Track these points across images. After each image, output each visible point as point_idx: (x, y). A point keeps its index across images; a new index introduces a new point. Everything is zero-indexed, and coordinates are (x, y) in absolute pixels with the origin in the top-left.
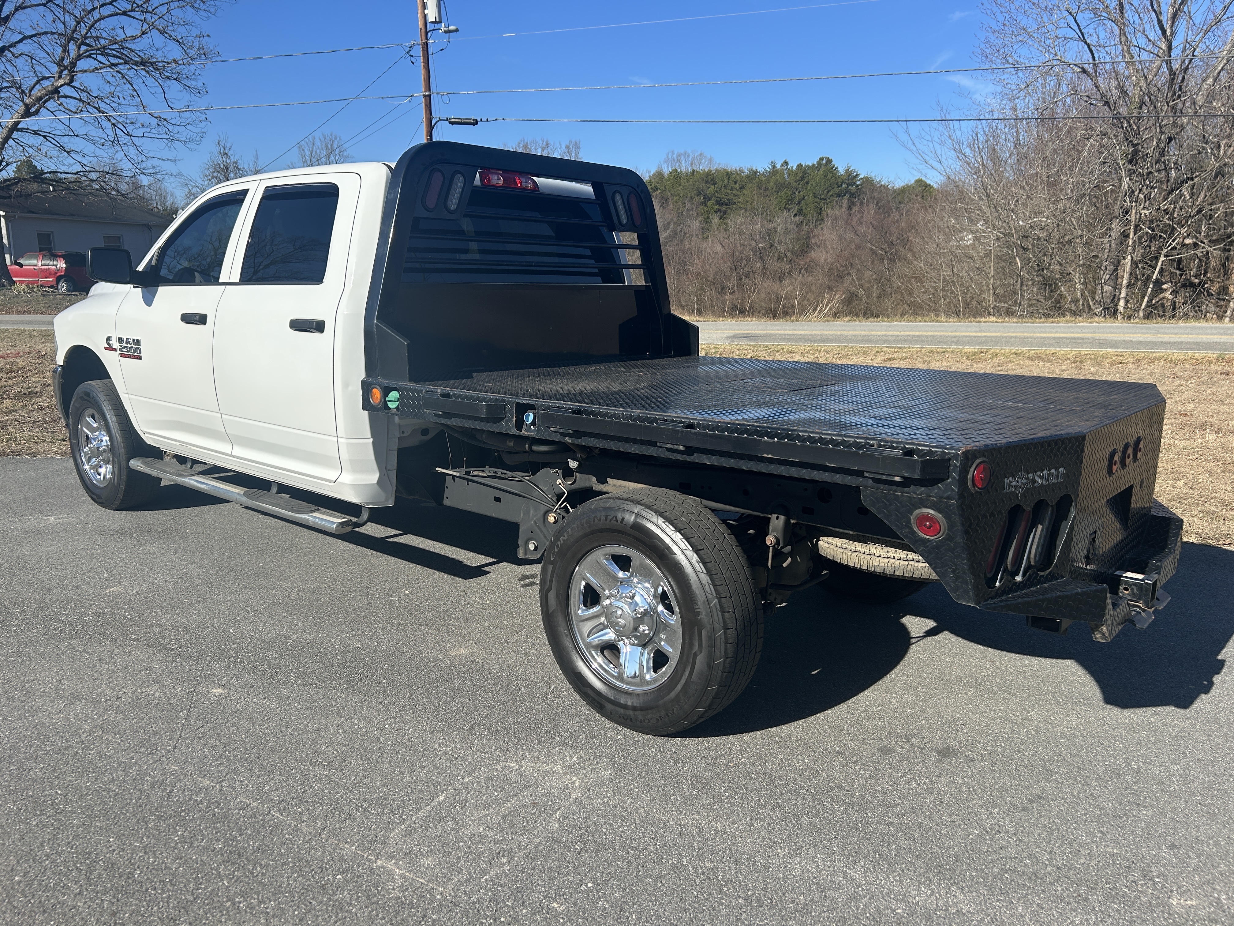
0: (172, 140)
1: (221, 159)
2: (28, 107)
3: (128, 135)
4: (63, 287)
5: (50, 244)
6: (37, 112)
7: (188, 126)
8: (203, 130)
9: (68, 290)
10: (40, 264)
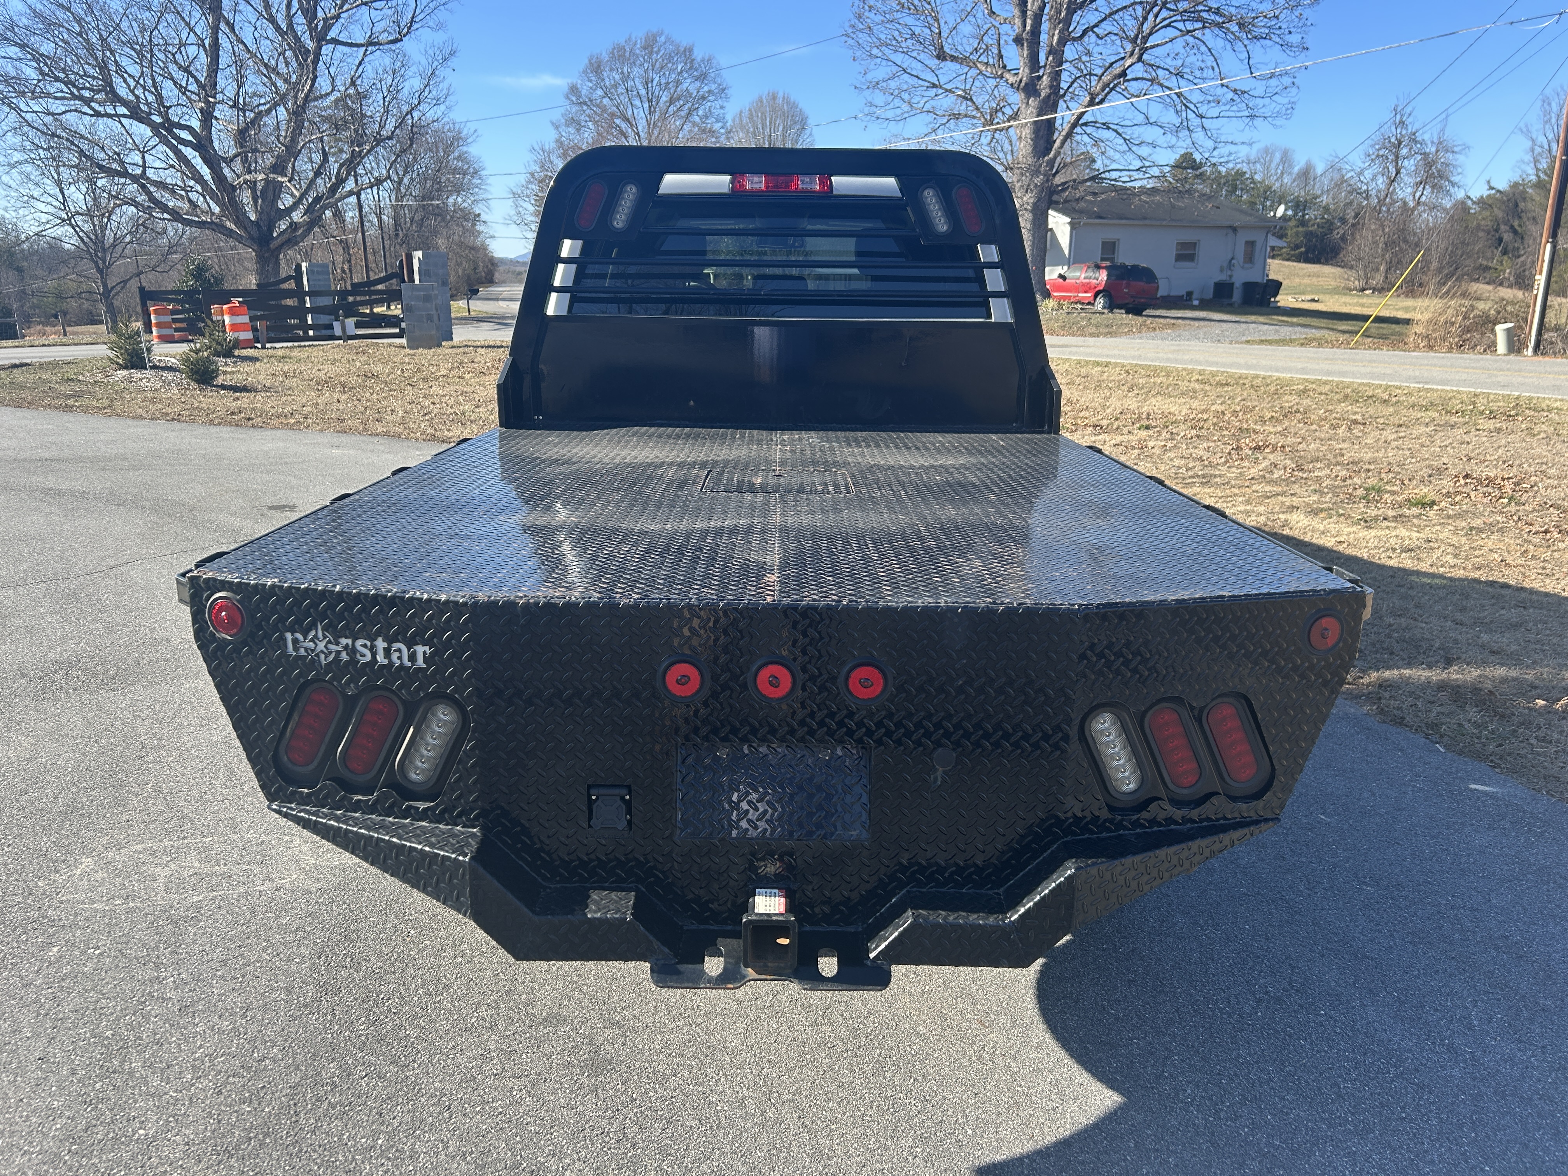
0: (1252, 117)
1: (1393, 130)
2: (1093, 96)
3: (1201, 117)
4: (1100, 302)
5: (1114, 253)
6: (1102, 102)
7: (1275, 98)
8: (1292, 100)
9: (1104, 308)
10: (1083, 276)
